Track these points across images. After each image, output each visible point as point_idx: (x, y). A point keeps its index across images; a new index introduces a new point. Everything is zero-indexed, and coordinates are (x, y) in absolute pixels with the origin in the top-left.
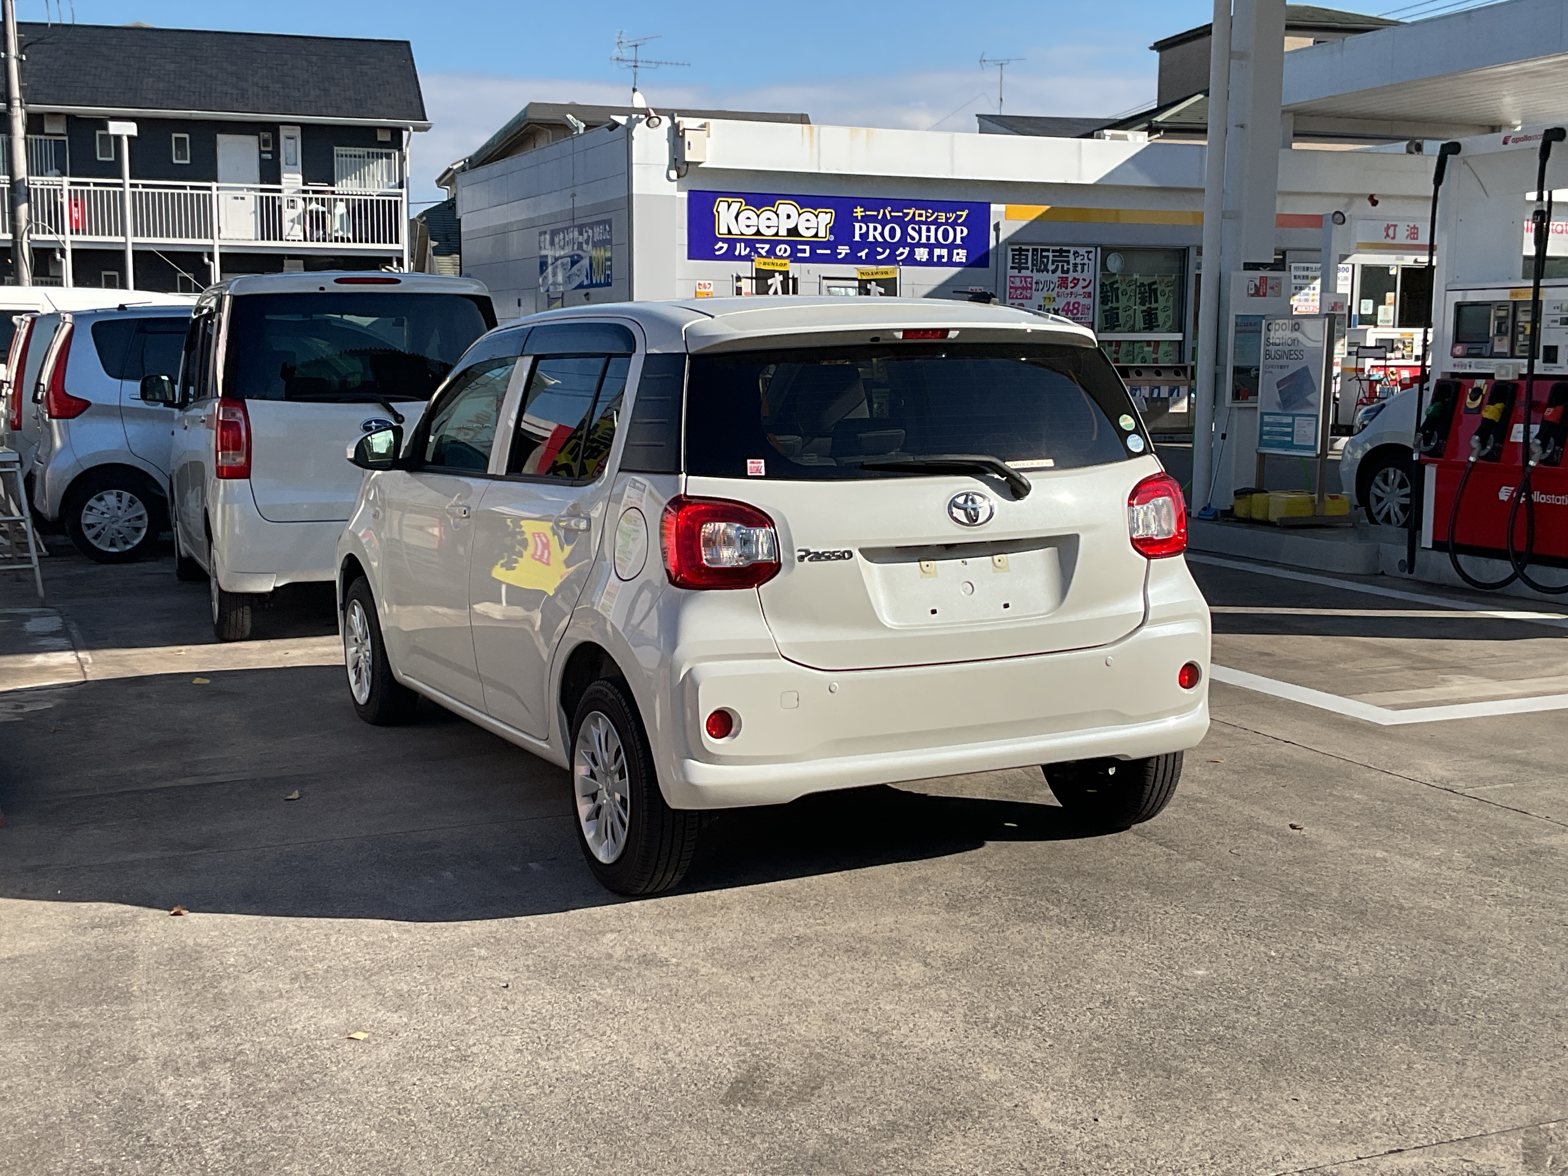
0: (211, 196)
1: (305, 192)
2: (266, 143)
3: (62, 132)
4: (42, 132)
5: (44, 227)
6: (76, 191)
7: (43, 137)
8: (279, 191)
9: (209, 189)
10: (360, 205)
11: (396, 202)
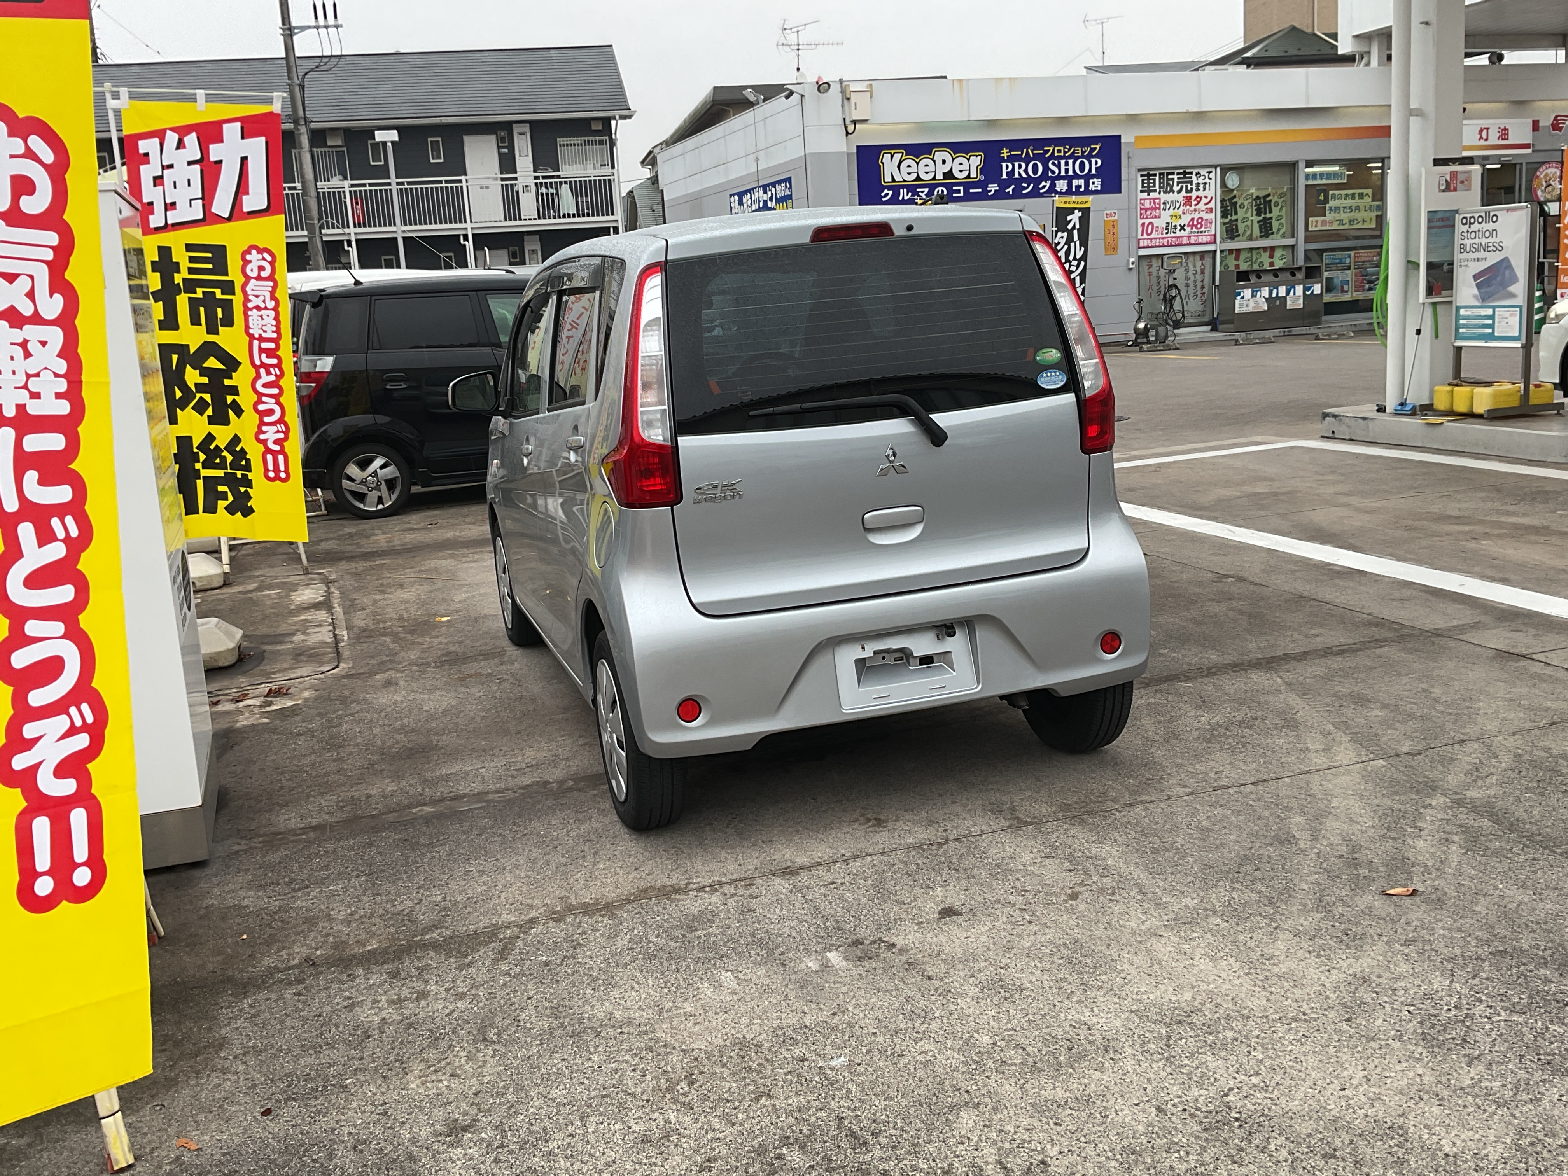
0: (462, 187)
1: (536, 178)
2: (503, 140)
3: (340, 143)
4: (326, 146)
5: (333, 224)
6: (355, 191)
7: (326, 149)
8: (516, 179)
9: (460, 181)
10: (581, 186)
11: (610, 180)
